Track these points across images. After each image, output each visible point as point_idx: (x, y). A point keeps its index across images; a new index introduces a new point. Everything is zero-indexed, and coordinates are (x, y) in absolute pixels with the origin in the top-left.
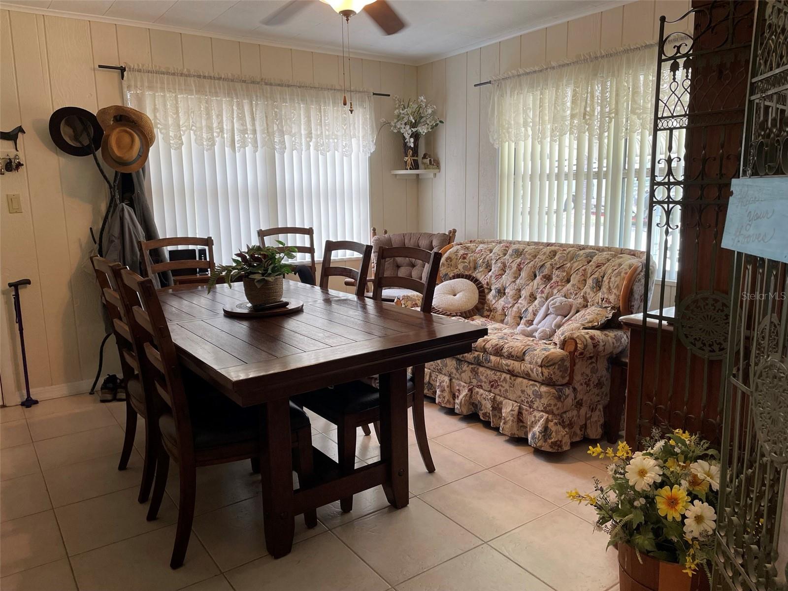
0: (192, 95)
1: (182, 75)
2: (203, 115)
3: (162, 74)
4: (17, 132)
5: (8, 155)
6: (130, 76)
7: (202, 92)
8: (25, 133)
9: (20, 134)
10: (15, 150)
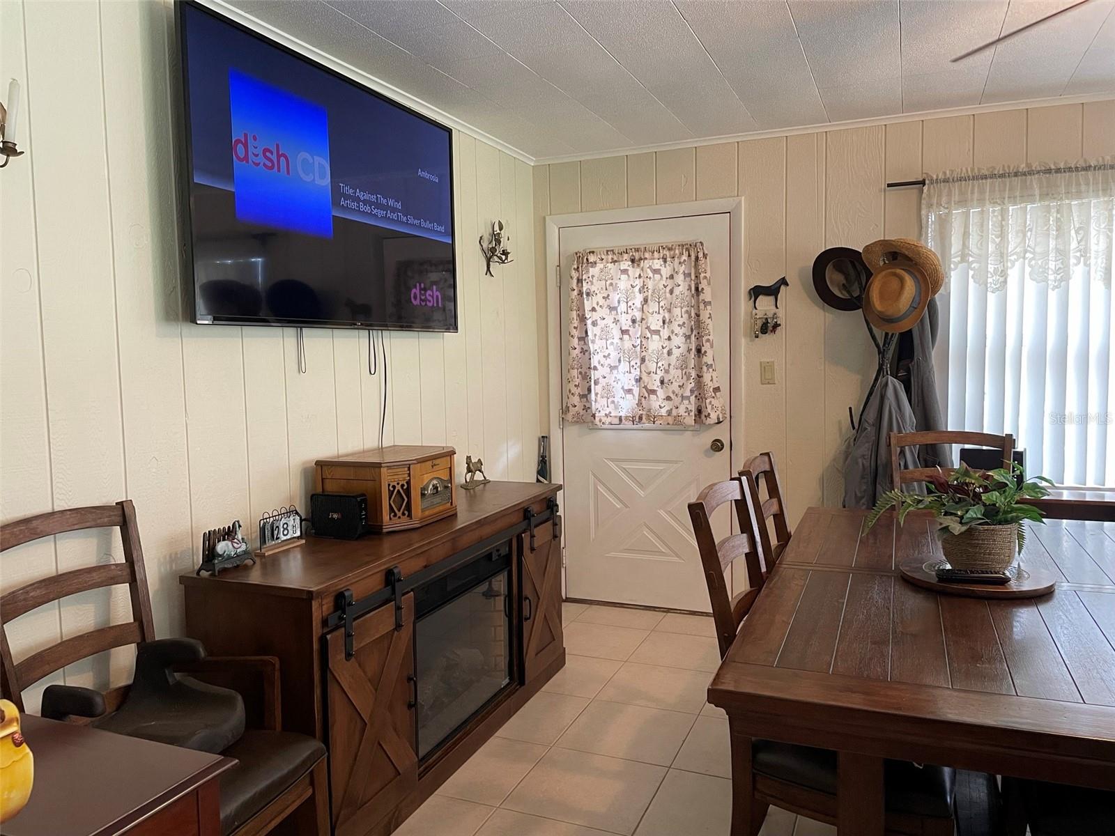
0: (1033, 202)
1: (1016, 175)
2: (1051, 232)
3: (982, 179)
4: (778, 285)
5: (766, 314)
6: (932, 191)
7: (1053, 194)
8: (788, 285)
9: (783, 287)
10: (775, 308)
